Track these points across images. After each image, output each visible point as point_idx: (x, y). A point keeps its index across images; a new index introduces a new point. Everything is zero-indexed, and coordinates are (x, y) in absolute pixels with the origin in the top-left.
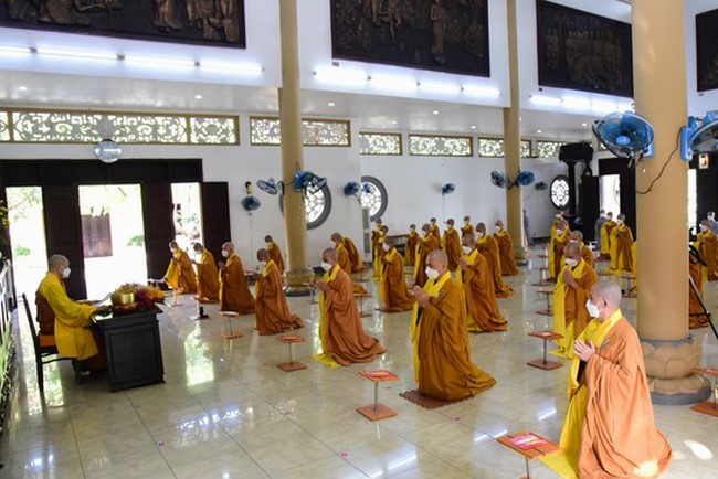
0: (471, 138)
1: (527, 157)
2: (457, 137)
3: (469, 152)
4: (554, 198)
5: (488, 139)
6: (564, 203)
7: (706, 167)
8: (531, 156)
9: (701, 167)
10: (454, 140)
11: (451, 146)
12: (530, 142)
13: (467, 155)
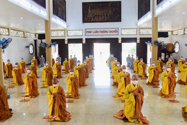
0: (8, 29)
1: (23, 37)
2: (4, 28)
3: (8, 34)
4: (30, 51)
5: (13, 30)
6: (32, 52)
7: (85, 43)
8: (24, 37)
9: (83, 43)
10: (3, 29)
11: (2, 31)
12: (24, 32)
13: (7, 35)
